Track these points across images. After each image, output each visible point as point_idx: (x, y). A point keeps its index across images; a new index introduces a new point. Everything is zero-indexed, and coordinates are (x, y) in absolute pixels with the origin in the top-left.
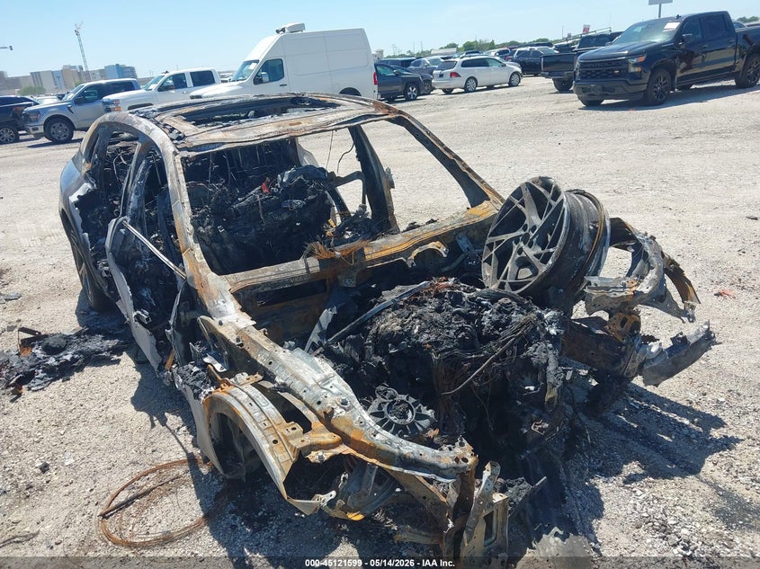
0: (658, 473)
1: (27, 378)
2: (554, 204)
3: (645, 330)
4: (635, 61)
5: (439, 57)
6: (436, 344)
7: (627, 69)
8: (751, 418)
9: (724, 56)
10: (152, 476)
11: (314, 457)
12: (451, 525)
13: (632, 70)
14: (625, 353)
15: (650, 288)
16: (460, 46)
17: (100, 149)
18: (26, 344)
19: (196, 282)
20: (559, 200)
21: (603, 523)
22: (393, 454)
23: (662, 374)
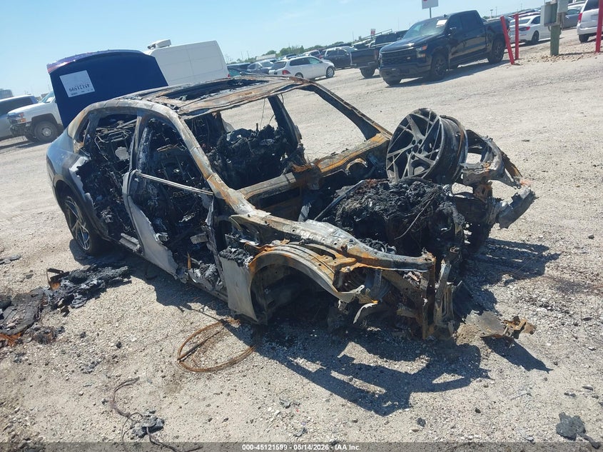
0: (517, 278)
1: (68, 300)
2: (433, 123)
3: (495, 195)
4: (420, 49)
5: (269, 60)
6: (385, 210)
7: (416, 56)
8: (561, 243)
9: (477, 43)
10: (200, 336)
11: (344, 270)
12: (426, 301)
13: (419, 56)
14: (487, 209)
15: (497, 166)
16: (278, 52)
17: (91, 130)
18: (54, 281)
19: (223, 195)
20: (436, 120)
21: (497, 305)
22: (390, 261)
23: (509, 220)
